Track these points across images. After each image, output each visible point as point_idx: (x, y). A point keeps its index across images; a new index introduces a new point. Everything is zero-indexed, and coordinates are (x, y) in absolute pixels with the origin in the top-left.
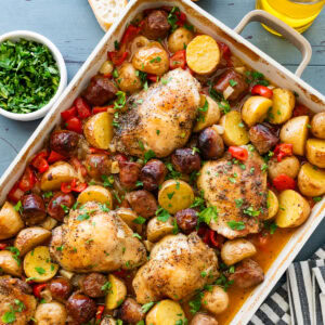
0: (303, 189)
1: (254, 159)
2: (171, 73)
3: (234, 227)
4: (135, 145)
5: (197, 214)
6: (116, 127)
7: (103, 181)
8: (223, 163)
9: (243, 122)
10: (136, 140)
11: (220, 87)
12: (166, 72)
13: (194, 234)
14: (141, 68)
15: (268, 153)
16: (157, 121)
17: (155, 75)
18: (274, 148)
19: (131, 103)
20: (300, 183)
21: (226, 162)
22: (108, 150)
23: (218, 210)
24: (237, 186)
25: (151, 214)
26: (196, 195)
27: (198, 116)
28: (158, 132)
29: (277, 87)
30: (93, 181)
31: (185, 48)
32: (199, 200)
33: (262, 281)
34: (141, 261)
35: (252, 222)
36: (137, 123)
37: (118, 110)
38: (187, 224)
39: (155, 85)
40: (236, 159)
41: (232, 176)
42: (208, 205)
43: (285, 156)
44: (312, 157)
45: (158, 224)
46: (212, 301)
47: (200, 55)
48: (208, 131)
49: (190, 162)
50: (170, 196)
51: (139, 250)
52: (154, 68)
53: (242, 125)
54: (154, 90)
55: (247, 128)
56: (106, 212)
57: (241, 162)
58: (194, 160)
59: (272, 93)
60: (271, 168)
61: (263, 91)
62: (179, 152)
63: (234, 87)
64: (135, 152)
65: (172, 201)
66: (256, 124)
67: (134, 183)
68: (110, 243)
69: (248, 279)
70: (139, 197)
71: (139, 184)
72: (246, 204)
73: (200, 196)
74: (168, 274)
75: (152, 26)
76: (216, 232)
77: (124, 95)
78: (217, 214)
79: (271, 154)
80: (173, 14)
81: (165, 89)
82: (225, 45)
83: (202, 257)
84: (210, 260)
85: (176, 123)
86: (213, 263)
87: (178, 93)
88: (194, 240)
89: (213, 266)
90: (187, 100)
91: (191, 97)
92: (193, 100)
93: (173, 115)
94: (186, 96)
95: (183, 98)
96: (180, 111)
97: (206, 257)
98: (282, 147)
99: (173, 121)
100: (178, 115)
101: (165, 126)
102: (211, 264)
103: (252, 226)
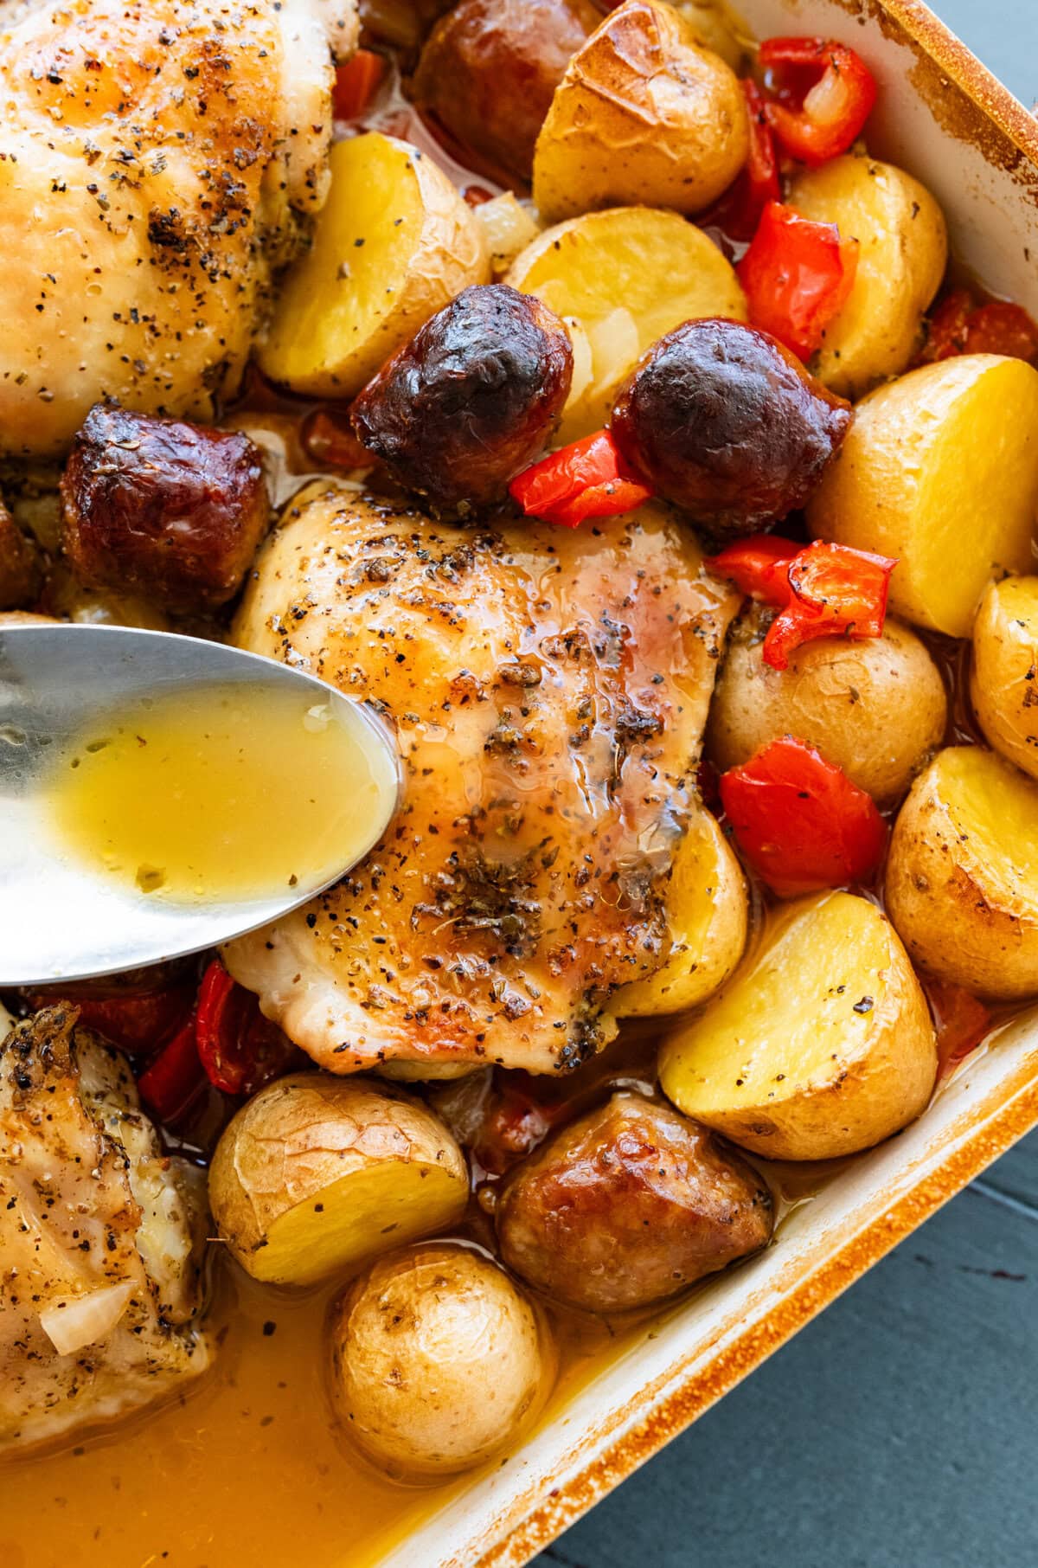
83: (50, 1202)
84: (111, 1246)
85: (123, 214)
86: (132, 1266)
87: (178, 17)
88: (28, 1066)
89: (123, 1290)
90: (226, 65)
91: (263, 55)
92: (275, 78)
93: (110, 151)
94: (229, 41)
95: (206, 50)
96: (172, 133)
97: (83, 1211)
98: (814, 571)
99: (103, 191)
100: (150, 156)
101: (38, 212)
102: (114, 1275)
103: (509, 1014)
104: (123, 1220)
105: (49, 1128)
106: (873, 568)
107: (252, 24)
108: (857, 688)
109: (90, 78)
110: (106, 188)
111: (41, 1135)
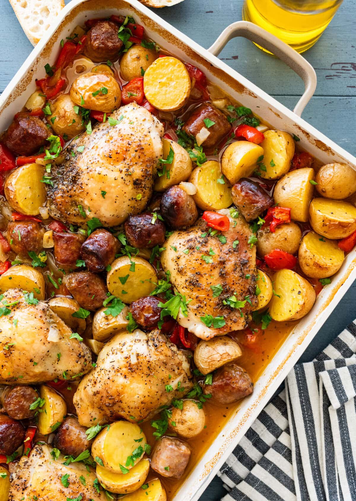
0: (306, 269)
1: (239, 228)
2: (123, 109)
3: (210, 323)
4: (73, 211)
5: (160, 305)
6: (49, 185)
7: (31, 260)
8: (196, 235)
9: (224, 177)
10: (75, 203)
11: (191, 128)
12: (116, 108)
13: (156, 333)
14: (81, 103)
15: (257, 220)
16: (102, 178)
17: (101, 113)
18: (265, 213)
19: (69, 151)
20: (302, 261)
21: (199, 233)
22: (39, 216)
23: (188, 301)
24: (214, 267)
25: (98, 305)
26: (160, 277)
27: (160, 170)
28: (104, 194)
29: (270, 128)
30: (17, 259)
31: (143, 74)
32: (163, 285)
33: (250, 394)
34: (83, 370)
35: (235, 316)
36: (74, 181)
37: (51, 162)
38: (147, 319)
39: (101, 127)
40: (213, 229)
41: (207, 253)
42: (176, 292)
43: (280, 224)
44: (318, 225)
45: (107, 318)
46: (183, 422)
47: (162, 84)
48: (173, 192)
49: (149, 233)
50: (123, 280)
51: (80, 356)
52: (99, 103)
53: (222, 182)
54: (100, 134)
55: (229, 185)
56: (33, 305)
57: (220, 234)
58: (156, 231)
59: (263, 138)
60: (262, 240)
61: (250, 135)
62: (133, 220)
63: (211, 129)
64: (74, 220)
65: (125, 287)
66: (240, 180)
67: (74, 262)
68: (39, 348)
69: (231, 393)
70: (80, 283)
71: (79, 265)
72: (227, 292)
73: (165, 279)
74: (120, 389)
75: (96, 44)
76: (186, 329)
77: (58, 139)
78: (187, 306)
79: (261, 222)
80: (125, 26)
81: (113, 133)
82: (199, 70)
83: (166, 365)
84: (178, 369)
85: (128, 181)
86: (183, 372)
87: (131, 139)
88: (155, 343)
89: (182, 376)
90: (143, 149)
91: (149, 145)
92: (152, 149)
93: (124, 170)
94: (142, 143)
95: (138, 146)
96: (134, 163)
97: (172, 365)
98: (276, 213)
99: (124, 178)
100: (131, 170)
101: (113, 185)
102: (180, 374)
103: (235, 322)
104: (180, 364)
105: (163, 352)
106: (287, 211)
107: (146, 138)
108: (286, 237)
109: (117, 156)
110: (124, 177)
111: (162, 354)
